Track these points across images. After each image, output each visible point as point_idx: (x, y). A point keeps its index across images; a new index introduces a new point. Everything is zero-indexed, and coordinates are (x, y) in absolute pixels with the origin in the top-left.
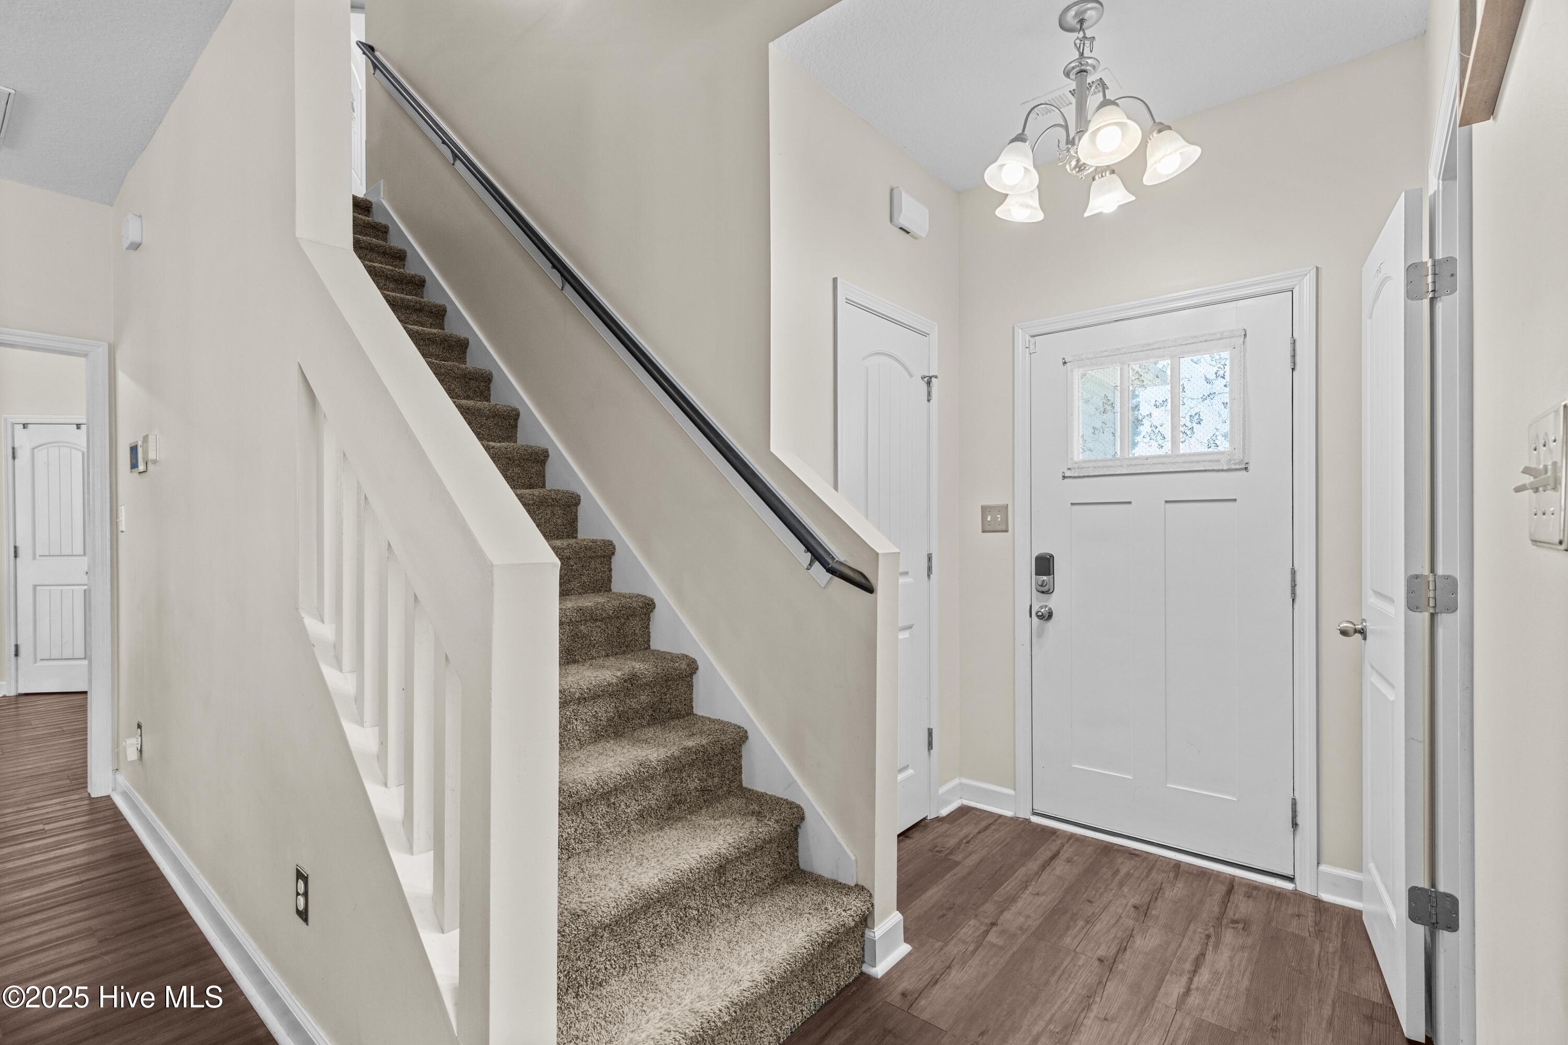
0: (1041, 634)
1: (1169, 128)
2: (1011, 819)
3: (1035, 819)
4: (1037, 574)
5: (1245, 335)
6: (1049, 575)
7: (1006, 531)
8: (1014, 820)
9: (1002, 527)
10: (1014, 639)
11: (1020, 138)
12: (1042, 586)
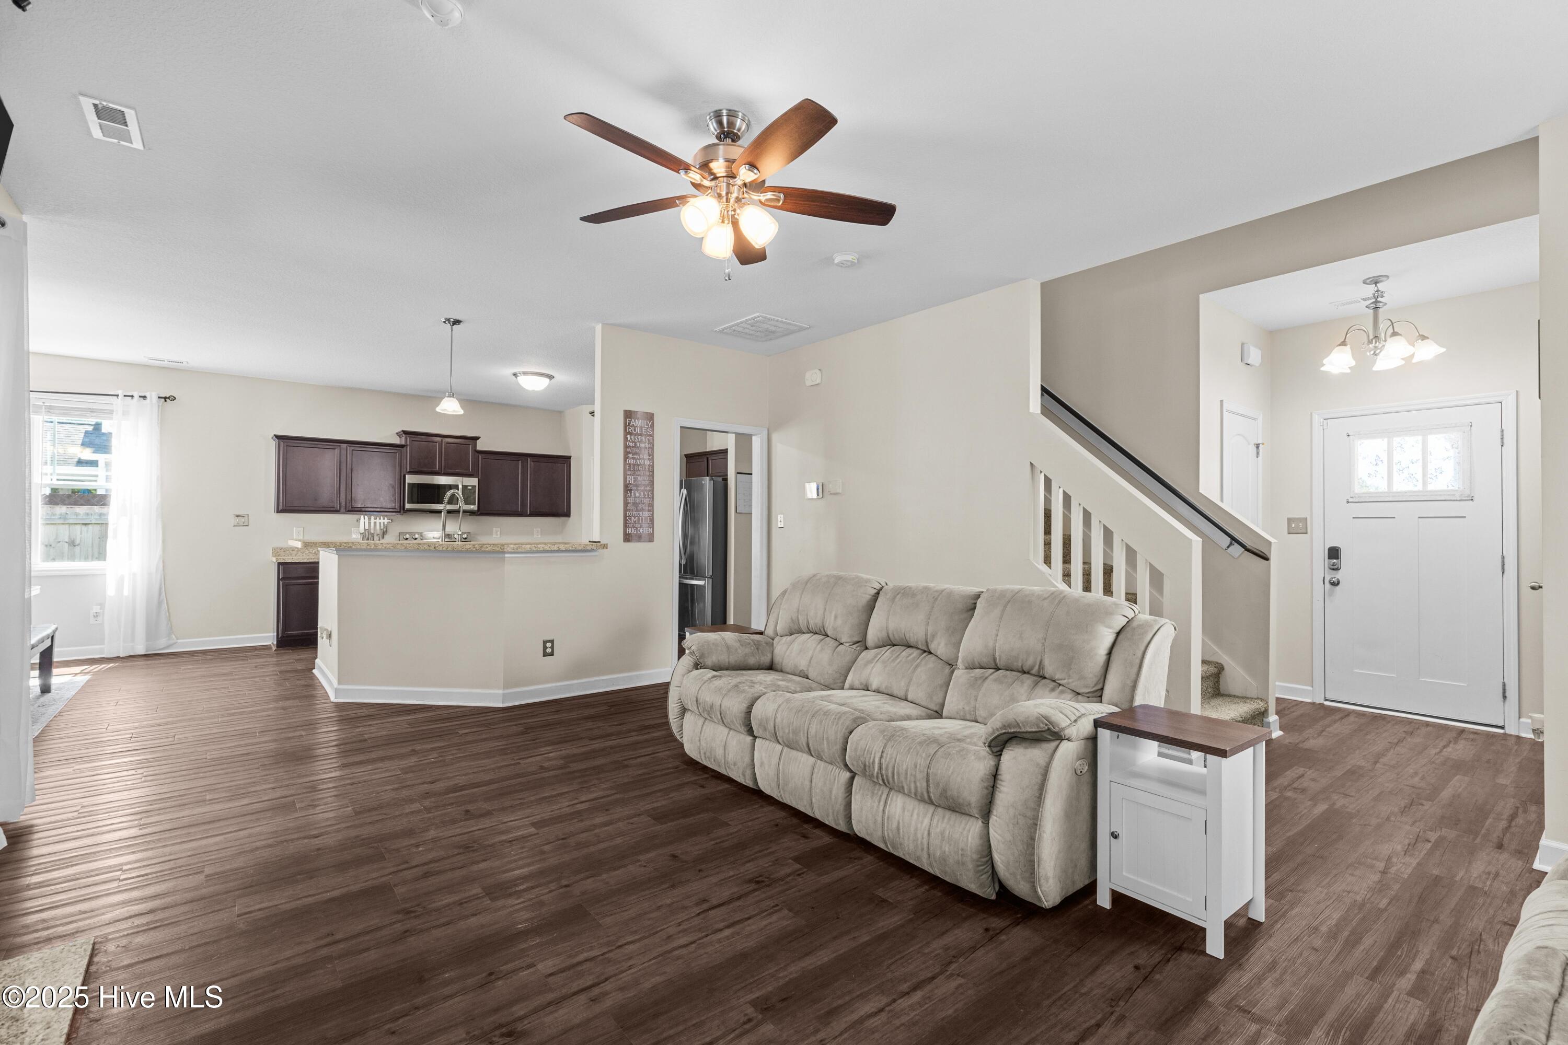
0: (1331, 594)
1: (1428, 338)
2: (1310, 703)
3: (1327, 703)
4: (1330, 558)
5: (1471, 426)
6: (1338, 559)
7: (1306, 533)
8: (1313, 704)
9: (1303, 531)
10: (1312, 597)
11: (1343, 343)
12: (1333, 565)
